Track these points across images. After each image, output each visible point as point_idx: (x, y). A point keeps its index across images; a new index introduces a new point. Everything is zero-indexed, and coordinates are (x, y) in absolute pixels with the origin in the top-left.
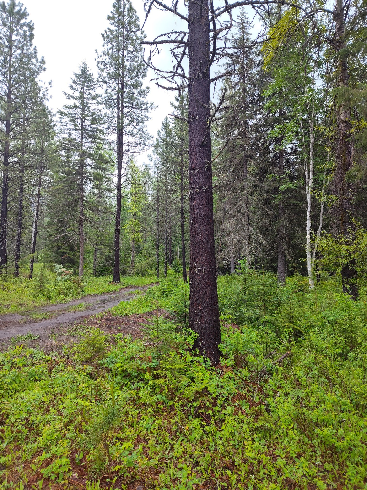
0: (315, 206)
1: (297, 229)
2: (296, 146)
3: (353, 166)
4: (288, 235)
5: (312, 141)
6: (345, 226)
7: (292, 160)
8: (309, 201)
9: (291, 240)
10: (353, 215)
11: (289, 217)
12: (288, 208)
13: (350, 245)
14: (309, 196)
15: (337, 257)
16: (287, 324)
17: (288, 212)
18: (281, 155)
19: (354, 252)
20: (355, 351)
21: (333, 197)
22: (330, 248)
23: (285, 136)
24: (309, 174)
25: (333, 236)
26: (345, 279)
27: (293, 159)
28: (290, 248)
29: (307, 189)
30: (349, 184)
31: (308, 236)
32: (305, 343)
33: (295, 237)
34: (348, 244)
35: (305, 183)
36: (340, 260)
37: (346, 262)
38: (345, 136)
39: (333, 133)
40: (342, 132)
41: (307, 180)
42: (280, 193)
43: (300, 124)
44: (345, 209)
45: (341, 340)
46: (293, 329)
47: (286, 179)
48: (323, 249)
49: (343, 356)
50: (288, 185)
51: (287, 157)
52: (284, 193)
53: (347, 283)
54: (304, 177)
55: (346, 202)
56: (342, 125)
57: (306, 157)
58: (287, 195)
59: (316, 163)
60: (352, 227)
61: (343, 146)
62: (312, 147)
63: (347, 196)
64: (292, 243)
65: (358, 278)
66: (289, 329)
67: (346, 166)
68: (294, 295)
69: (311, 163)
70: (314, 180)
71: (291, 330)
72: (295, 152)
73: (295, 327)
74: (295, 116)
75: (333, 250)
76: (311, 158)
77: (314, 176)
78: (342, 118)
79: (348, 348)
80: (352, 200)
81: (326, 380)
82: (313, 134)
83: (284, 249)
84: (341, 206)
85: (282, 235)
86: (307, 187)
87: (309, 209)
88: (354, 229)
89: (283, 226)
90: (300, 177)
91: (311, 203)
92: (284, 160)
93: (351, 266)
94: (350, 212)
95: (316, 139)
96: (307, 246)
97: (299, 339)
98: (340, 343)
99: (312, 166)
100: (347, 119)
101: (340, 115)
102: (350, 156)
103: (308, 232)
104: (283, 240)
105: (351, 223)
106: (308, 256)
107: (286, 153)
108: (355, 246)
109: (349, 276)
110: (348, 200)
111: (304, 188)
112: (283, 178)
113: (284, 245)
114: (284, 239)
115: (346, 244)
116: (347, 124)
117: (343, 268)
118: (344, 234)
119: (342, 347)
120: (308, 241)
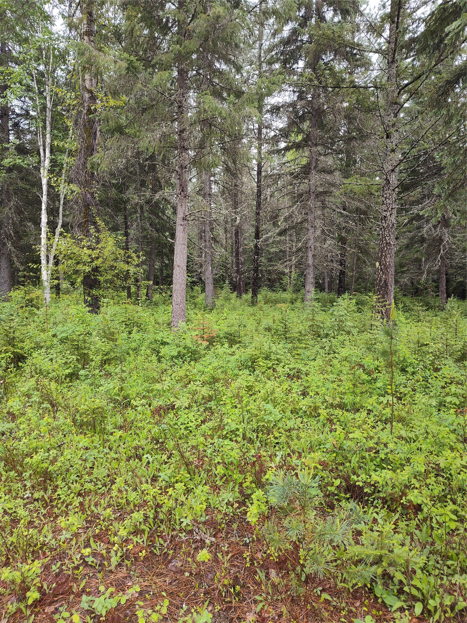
0: (53, 196)
1: (29, 224)
2: (27, 106)
3: (98, 152)
4: (16, 232)
5: (49, 105)
6: (87, 226)
7: (22, 125)
8: (45, 188)
9: (20, 238)
10: (98, 214)
11: (17, 207)
12: (16, 193)
13: (93, 250)
14: (44, 181)
15: (78, 263)
16: (5, 348)
17: (14, 199)
18: (5, 114)
19: (98, 258)
20: (87, 368)
21: (74, 187)
22: (69, 252)
23: (10, 86)
24: (44, 150)
25: (73, 237)
26: (86, 289)
27: (24, 124)
28: (17, 250)
29: (42, 171)
30: (93, 174)
31: (43, 235)
32: (27, 368)
33: (27, 236)
34: (91, 248)
35: (39, 162)
36: (80, 267)
37: (88, 269)
38: (90, 112)
39: (76, 102)
40: (86, 105)
41: (42, 159)
42: (3, 169)
43: (32, 76)
44: (88, 205)
45: (72, 359)
46: (13, 353)
47: (12, 150)
48: (61, 253)
49: (73, 376)
50: (15, 160)
51: (14, 118)
52: (10, 170)
53: (89, 295)
54: (39, 154)
55: (89, 196)
56: (87, 95)
57: (41, 125)
58: (15, 174)
59: (54, 137)
60: (96, 228)
61: (87, 124)
62: (49, 114)
63: (91, 189)
64: (22, 242)
65: (101, 288)
66: (7, 354)
67: (90, 150)
68: (20, 311)
69: (48, 136)
70: (52, 161)
71: (11, 355)
72: (27, 115)
73: (15, 351)
74: (24, 61)
75: (72, 255)
76: (48, 129)
77: (51, 155)
78: (87, 86)
79: (80, 366)
80: (97, 195)
81: (49, 406)
82: (51, 96)
83: (10, 251)
84: (84, 200)
85: (7, 231)
86: (42, 169)
87: (44, 199)
88: (98, 231)
89: (9, 218)
90: (33, 152)
91: (48, 191)
92: (10, 123)
93: (94, 275)
94: (94, 210)
95: (55, 105)
96: (42, 249)
97: (20, 364)
98: (70, 362)
99: (48, 140)
100: (92, 89)
101: (84, 80)
102: (95, 139)
103: (43, 229)
104: (8, 239)
105: (95, 223)
106: (44, 262)
107: (13, 112)
108: (98, 251)
109: (91, 287)
110: (92, 194)
111: (37, 169)
112: (8, 149)
113: (9, 245)
114: (9, 237)
115: (89, 248)
116: (92, 96)
117: (85, 277)
118: (86, 236)
119: (73, 366)
120: (44, 241)
